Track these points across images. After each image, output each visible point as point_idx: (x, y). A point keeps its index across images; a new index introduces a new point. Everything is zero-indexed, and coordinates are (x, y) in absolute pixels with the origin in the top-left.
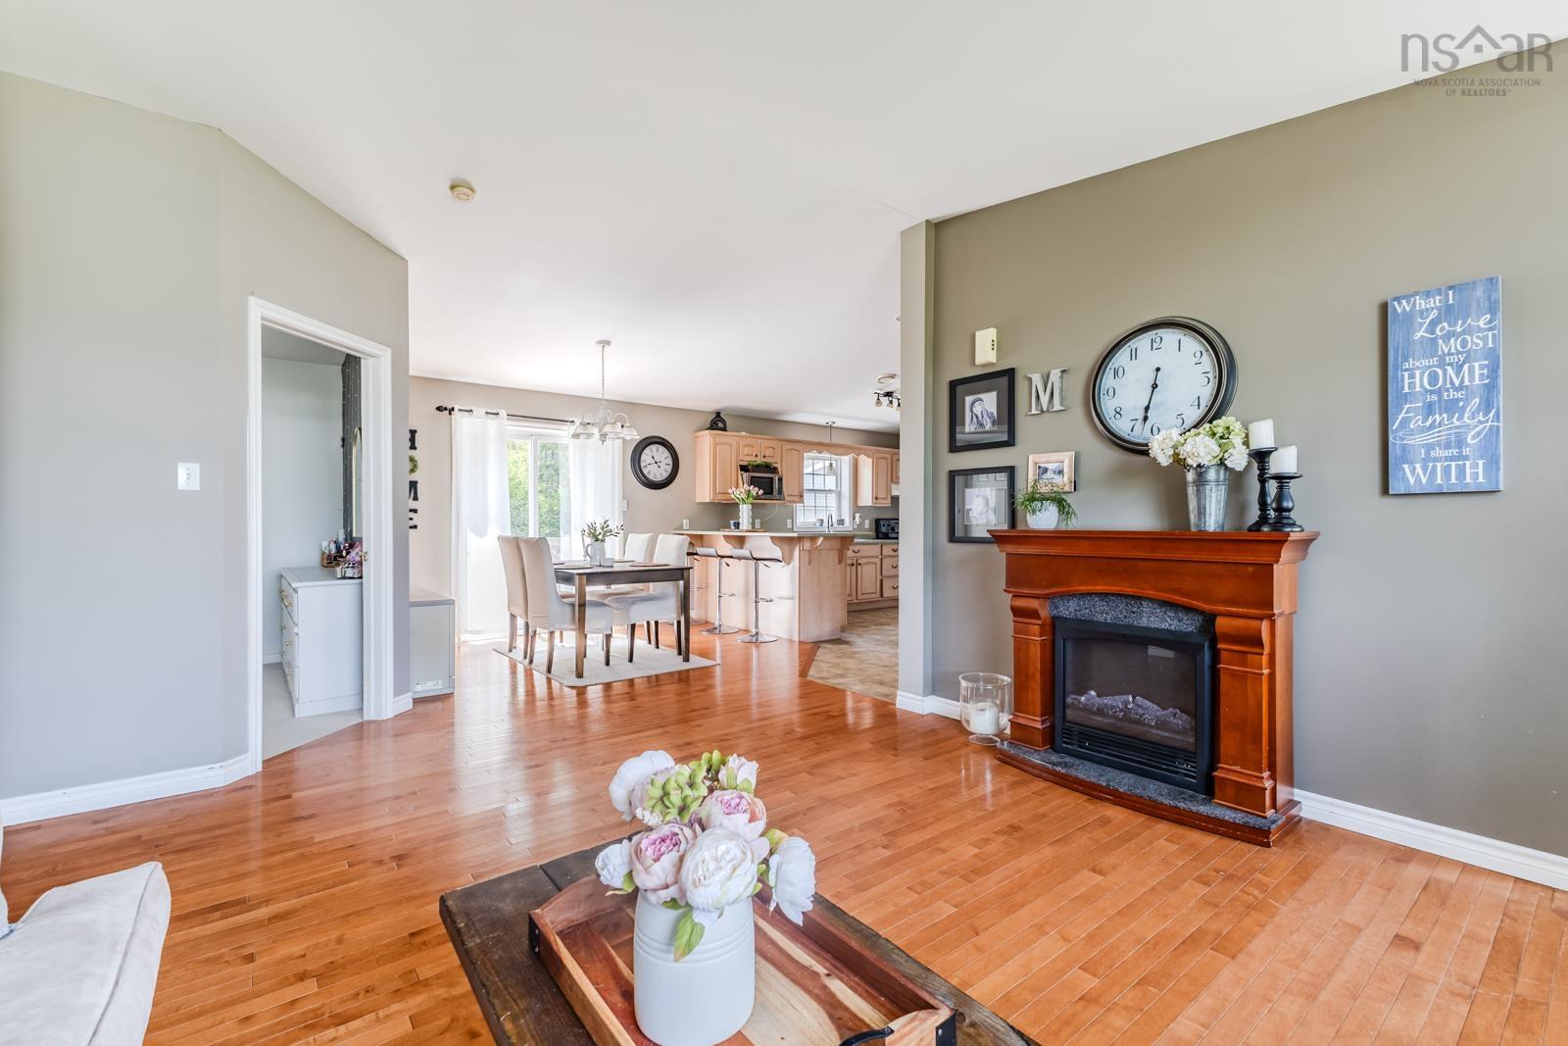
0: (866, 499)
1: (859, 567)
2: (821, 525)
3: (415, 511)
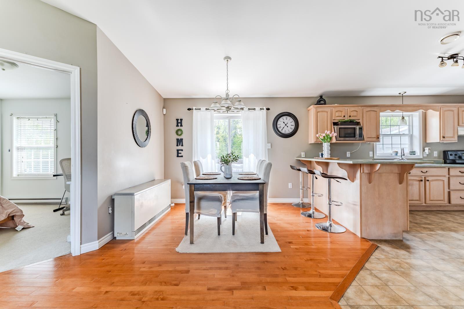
0: (434, 136)
1: (427, 183)
2: (396, 155)
3: (182, 150)
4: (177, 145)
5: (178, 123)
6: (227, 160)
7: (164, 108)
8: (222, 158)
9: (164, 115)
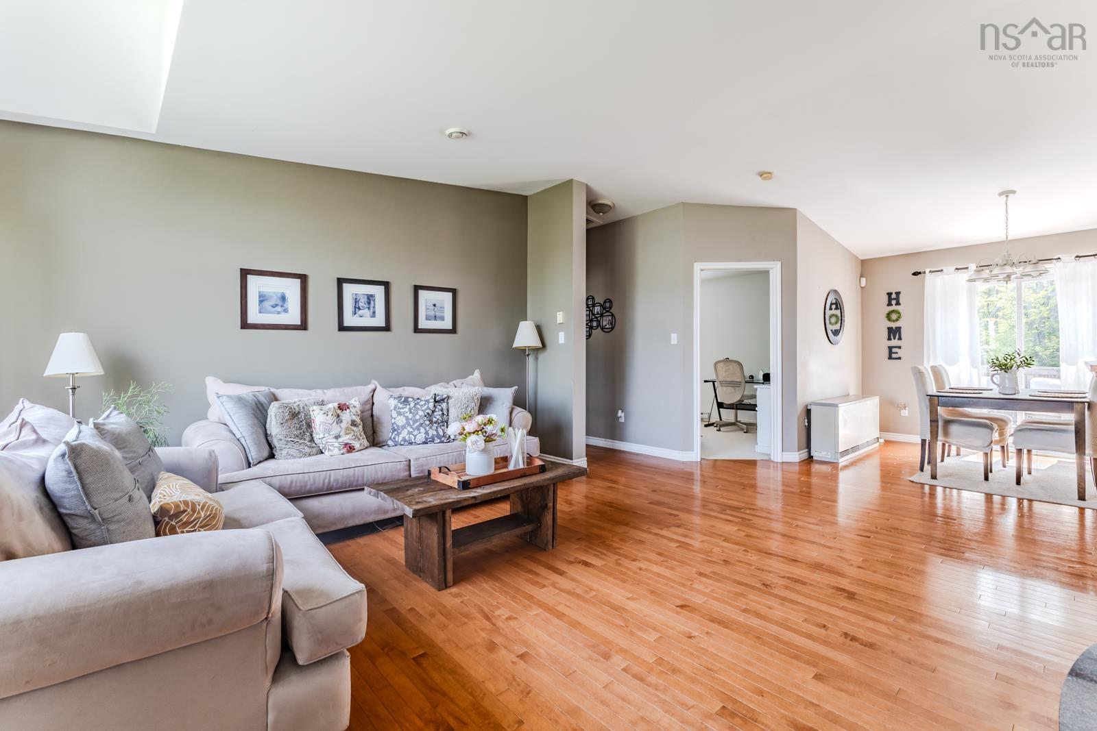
3: (900, 347)
4: (889, 339)
5: (890, 299)
6: (1006, 365)
7: (862, 276)
8: (995, 361)
9: (862, 288)
